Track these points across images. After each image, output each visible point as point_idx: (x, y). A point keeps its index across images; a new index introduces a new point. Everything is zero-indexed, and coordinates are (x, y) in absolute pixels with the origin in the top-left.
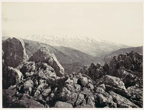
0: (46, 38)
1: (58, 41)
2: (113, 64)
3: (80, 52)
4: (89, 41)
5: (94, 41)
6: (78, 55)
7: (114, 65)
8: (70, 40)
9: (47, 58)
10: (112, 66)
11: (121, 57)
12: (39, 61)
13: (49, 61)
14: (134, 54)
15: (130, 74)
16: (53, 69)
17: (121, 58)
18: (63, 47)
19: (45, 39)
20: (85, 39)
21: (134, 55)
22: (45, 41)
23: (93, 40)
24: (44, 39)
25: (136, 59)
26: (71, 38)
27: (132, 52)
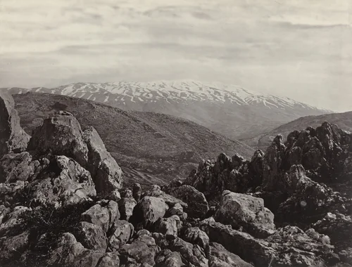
0: (110, 91)
1: (140, 99)
2: (273, 158)
3: (197, 126)
4: (218, 97)
5: (232, 97)
6: (192, 134)
7: (275, 158)
8: (170, 97)
9: (68, 142)
10: (271, 164)
11: (294, 138)
12: (48, 150)
13: (75, 150)
14: (330, 131)
15: (316, 185)
16: (87, 173)
17: (294, 141)
18: (151, 113)
19: (109, 93)
20: (210, 92)
21: (329, 134)
22: (108, 97)
23: (229, 95)
24: (106, 93)
25: (334, 145)
26: (172, 90)
27: (325, 124)
